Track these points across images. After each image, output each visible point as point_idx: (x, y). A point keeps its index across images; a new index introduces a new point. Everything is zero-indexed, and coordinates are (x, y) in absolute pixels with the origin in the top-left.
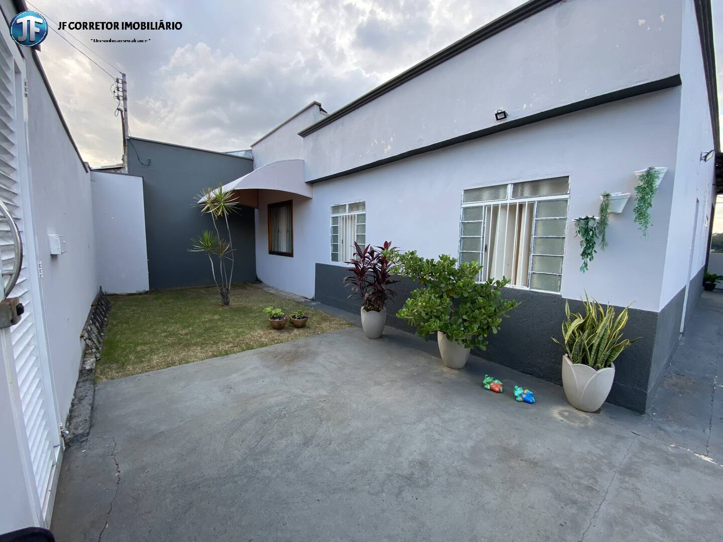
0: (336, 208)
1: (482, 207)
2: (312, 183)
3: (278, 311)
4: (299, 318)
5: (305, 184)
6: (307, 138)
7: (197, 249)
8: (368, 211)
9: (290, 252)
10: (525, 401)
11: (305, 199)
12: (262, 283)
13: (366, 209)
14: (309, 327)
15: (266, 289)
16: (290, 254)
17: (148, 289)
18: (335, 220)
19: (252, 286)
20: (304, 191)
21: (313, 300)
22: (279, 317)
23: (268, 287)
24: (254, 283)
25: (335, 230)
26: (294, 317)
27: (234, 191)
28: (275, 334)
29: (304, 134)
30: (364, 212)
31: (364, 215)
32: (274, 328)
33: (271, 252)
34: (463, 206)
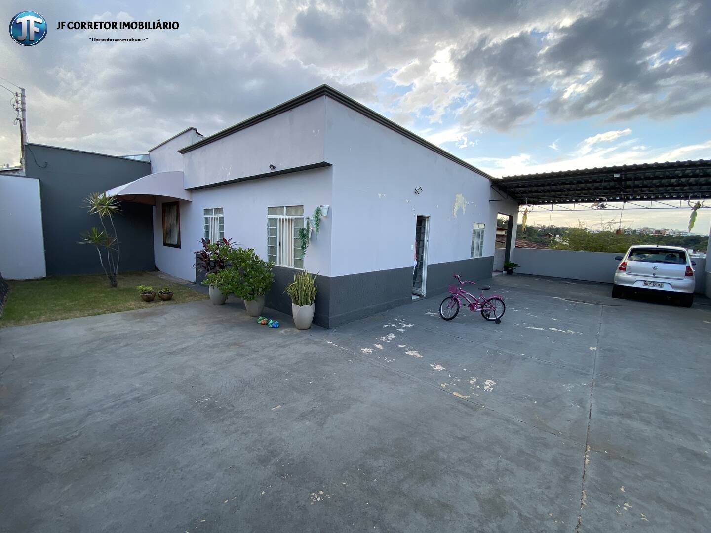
0: (208, 211)
1: (275, 219)
2: (191, 190)
3: (150, 288)
4: (165, 293)
5: (184, 191)
6: (185, 155)
7: (87, 241)
8: (225, 214)
9: (179, 244)
10: (273, 327)
11: (188, 203)
12: (159, 271)
13: (224, 214)
14: (174, 300)
15: (159, 276)
16: (179, 246)
17: (45, 275)
18: (207, 219)
19: (148, 274)
20: (184, 196)
21: (194, 283)
22: (149, 292)
23: (163, 274)
24: (151, 271)
25: (207, 227)
26: (161, 292)
27: (117, 196)
28: (143, 304)
29: (184, 151)
30: (223, 216)
31: (223, 217)
32: (145, 300)
33: (165, 244)
34: (268, 217)
